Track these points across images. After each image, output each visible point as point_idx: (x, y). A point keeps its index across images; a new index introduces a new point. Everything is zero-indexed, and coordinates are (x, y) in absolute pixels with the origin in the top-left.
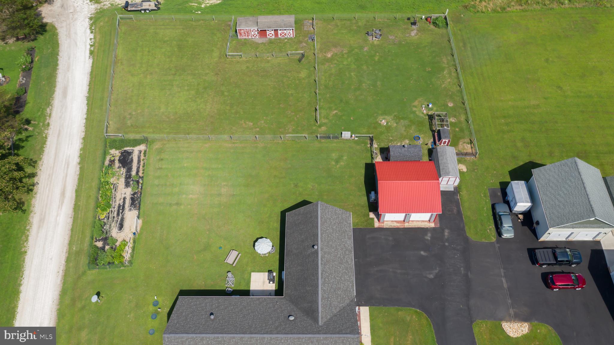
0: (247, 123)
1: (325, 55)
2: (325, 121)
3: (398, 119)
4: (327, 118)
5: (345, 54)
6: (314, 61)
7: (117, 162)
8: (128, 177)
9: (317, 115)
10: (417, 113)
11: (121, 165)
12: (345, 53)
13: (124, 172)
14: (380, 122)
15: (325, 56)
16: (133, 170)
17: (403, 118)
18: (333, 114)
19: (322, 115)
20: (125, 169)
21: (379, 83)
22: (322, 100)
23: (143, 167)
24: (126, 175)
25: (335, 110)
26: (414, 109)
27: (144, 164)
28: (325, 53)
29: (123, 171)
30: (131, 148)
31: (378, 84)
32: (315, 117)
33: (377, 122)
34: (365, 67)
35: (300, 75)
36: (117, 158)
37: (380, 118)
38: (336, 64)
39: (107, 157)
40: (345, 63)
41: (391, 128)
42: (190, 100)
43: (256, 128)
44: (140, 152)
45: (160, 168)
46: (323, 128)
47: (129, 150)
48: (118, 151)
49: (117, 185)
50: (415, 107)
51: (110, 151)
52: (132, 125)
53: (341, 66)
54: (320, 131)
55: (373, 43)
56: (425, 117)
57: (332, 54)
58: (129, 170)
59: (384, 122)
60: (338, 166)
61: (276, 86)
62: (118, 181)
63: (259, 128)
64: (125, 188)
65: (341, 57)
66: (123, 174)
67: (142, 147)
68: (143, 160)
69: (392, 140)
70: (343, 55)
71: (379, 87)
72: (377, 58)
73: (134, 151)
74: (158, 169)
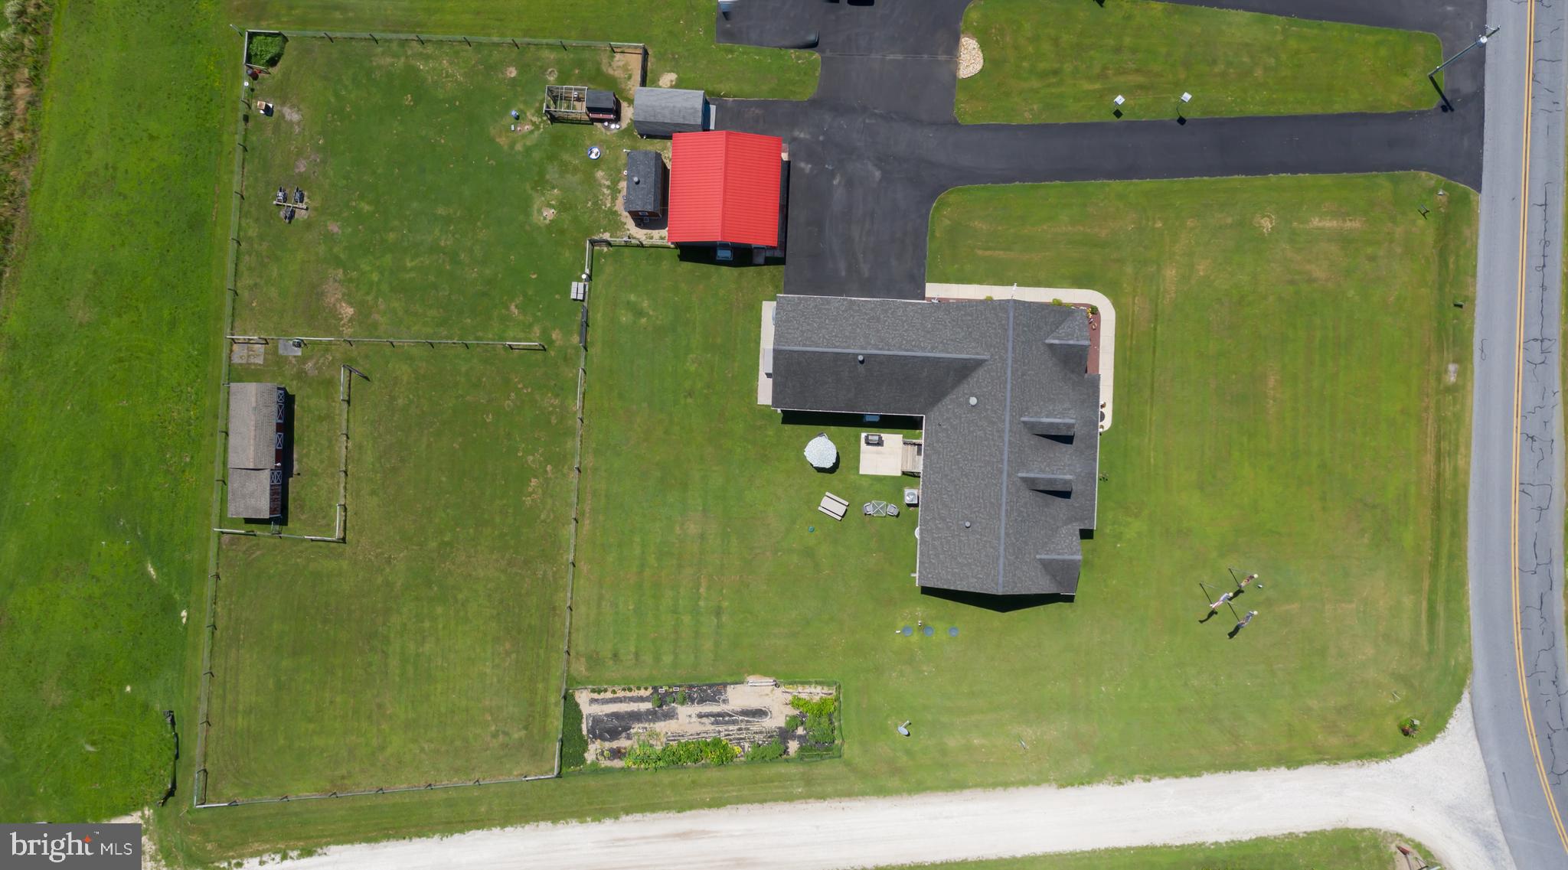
0: (530, 489)
2: (537, 330)
3: (541, 183)
4: (530, 326)
5: (348, 276)
6: (365, 345)
8: (653, 716)
9: (520, 347)
10: (528, 143)
11: (624, 735)
12: (345, 276)
14: (547, 222)
15: (351, 320)
16: (636, 710)
18: (519, 313)
19: (522, 335)
20: (633, 726)
22: (480, 334)
25: (508, 308)
26: (519, 147)
28: (342, 319)
29: (637, 728)
30: (584, 720)
32: (526, 351)
33: (549, 227)
36: (607, 745)
43: (546, 471)
44: (593, 701)
45: (637, 655)
46: (554, 336)
47: (587, 724)
49: (669, 734)
52: (526, 728)
54: (561, 343)
55: (316, 209)
57: (344, 305)
58: (637, 717)
59: (549, 214)
60: (651, 313)
62: (662, 735)
63: (547, 466)
64: (677, 719)
66: (646, 728)
67: (583, 698)
68: (614, 692)
73: (590, 714)
74: (637, 660)
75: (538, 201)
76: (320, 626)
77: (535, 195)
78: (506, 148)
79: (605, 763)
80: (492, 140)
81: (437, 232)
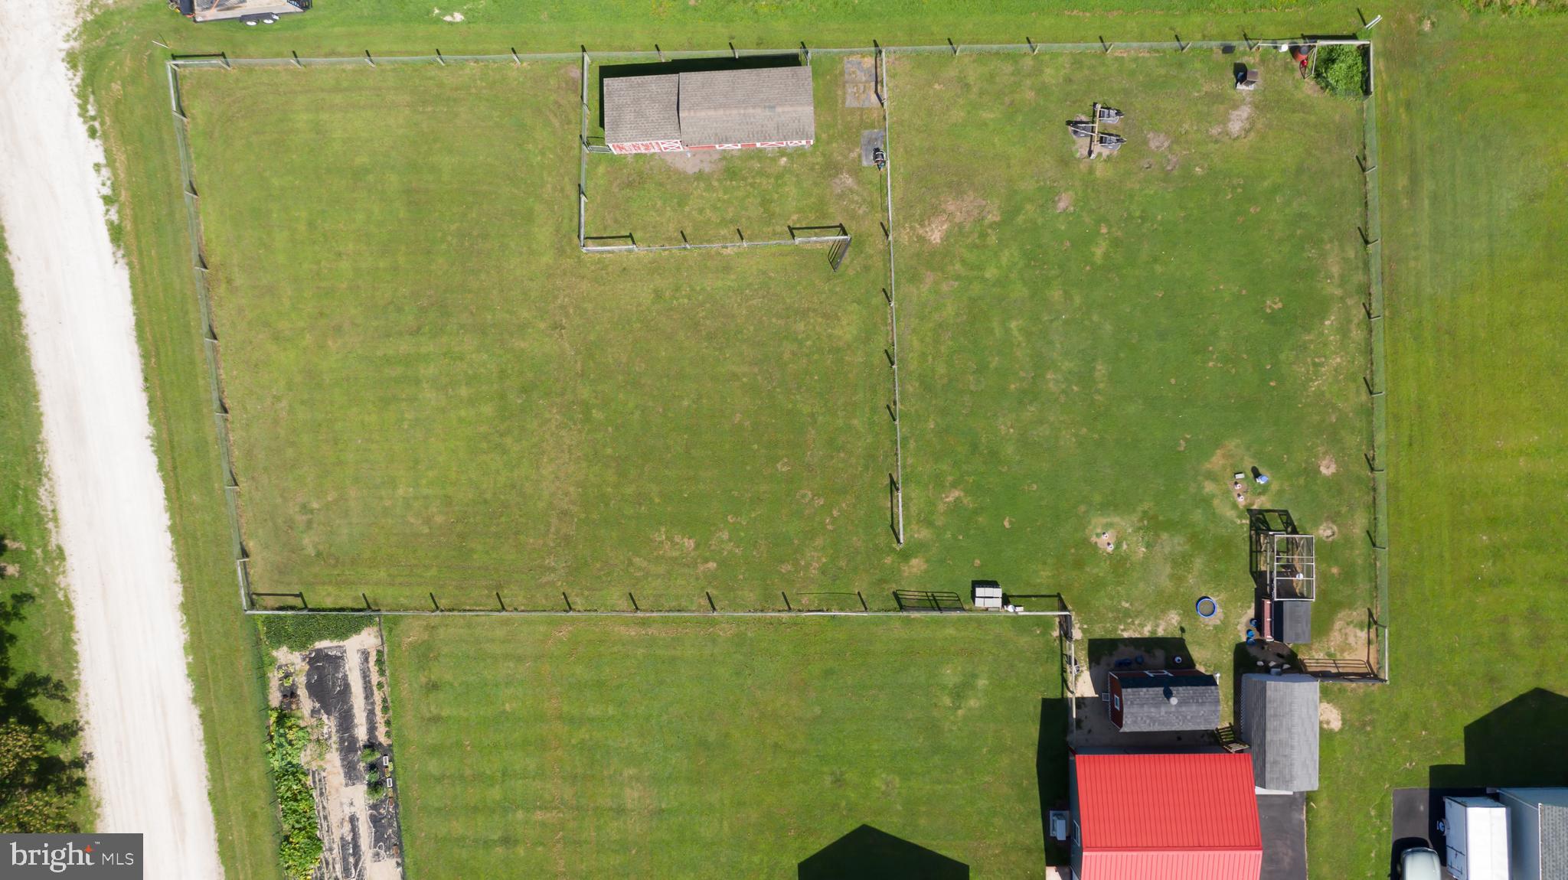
0: (677, 539)
1: (921, 232)
2: (924, 534)
3: (1153, 526)
4: (929, 523)
5: (990, 231)
6: (884, 265)
7: (302, 693)
8: (348, 747)
9: (895, 510)
10: (1216, 502)
11: (317, 705)
12: (990, 226)
13: (334, 730)
14: (1094, 539)
15: (922, 240)
16: (356, 721)
17: (1170, 526)
18: (948, 503)
19: (914, 510)
20: (332, 718)
21: (1101, 369)
22: (912, 445)
23: (385, 709)
24: (342, 740)
25: (954, 485)
26: (1209, 487)
27: (384, 700)
28: (922, 226)
29: (330, 724)
30: (335, 643)
31: (1097, 374)
32: (890, 519)
33: (1086, 542)
34: (1056, 294)
35: (838, 332)
36: (301, 680)
37: (1098, 521)
38: (958, 278)
39: (270, 675)
40: (990, 273)
41: (1128, 565)
42: (484, 445)
43: (706, 561)
44: (365, 655)
45: (436, 719)
46: (914, 562)
47: (330, 648)
48: (297, 654)
49: (323, 774)
50: (1211, 476)
51: (275, 653)
52: (319, 554)
53: (976, 289)
54: (906, 574)
55: (1091, 170)
56: (1239, 522)
57: (945, 227)
58: (346, 723)
59: (1106, 541)
60: (960, 712)
61: (759, 378)
62: (322, 763)
63: (714, 560)
64: (347, 785)
65: (977, 247)
66: (330, 737)
67: (367, 639)
68: (380, 685)
69: (1127, 614)
70: (983, 235)
71: (1101, 386)
72: (1099, 251)
73: (345, 651)
74: (429, 719)
75: (1126, 523)
76: (453, 227)
77: (1135, 518)
78: (1208, 466)
79: (274, 677)
80: (1217, 444)
81: (1067, 365)
